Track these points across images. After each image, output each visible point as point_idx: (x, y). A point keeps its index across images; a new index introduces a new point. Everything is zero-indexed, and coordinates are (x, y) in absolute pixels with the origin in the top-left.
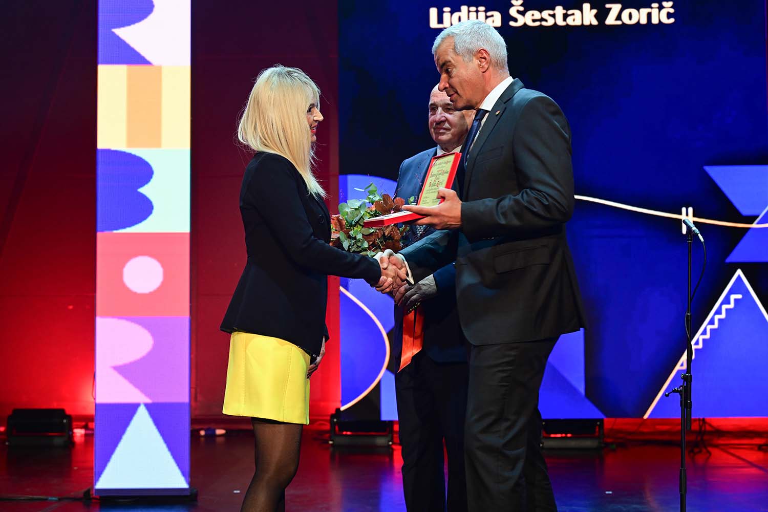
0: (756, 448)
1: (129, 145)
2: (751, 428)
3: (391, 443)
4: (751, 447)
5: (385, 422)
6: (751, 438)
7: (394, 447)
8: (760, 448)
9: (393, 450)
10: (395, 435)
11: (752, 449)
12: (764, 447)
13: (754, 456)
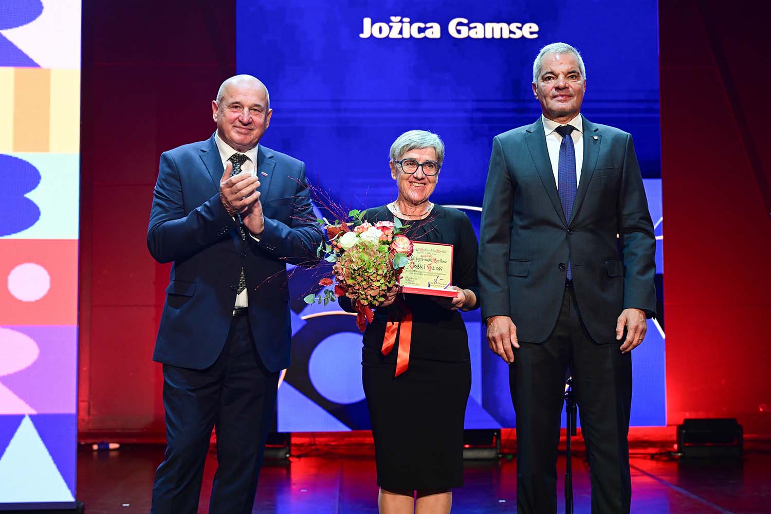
0: (649, 457)
1: (15, 150)
2: (645, 438)
3: (288, 456)
4: (644, 457)
5: (282, 434)
6: (645, 447)
7: (291, 459)
8: (652, 457)
9: (290, 462)
10: (293, 448)
11: (645, 458)
12: (657, 456)
13: (648, 465)
